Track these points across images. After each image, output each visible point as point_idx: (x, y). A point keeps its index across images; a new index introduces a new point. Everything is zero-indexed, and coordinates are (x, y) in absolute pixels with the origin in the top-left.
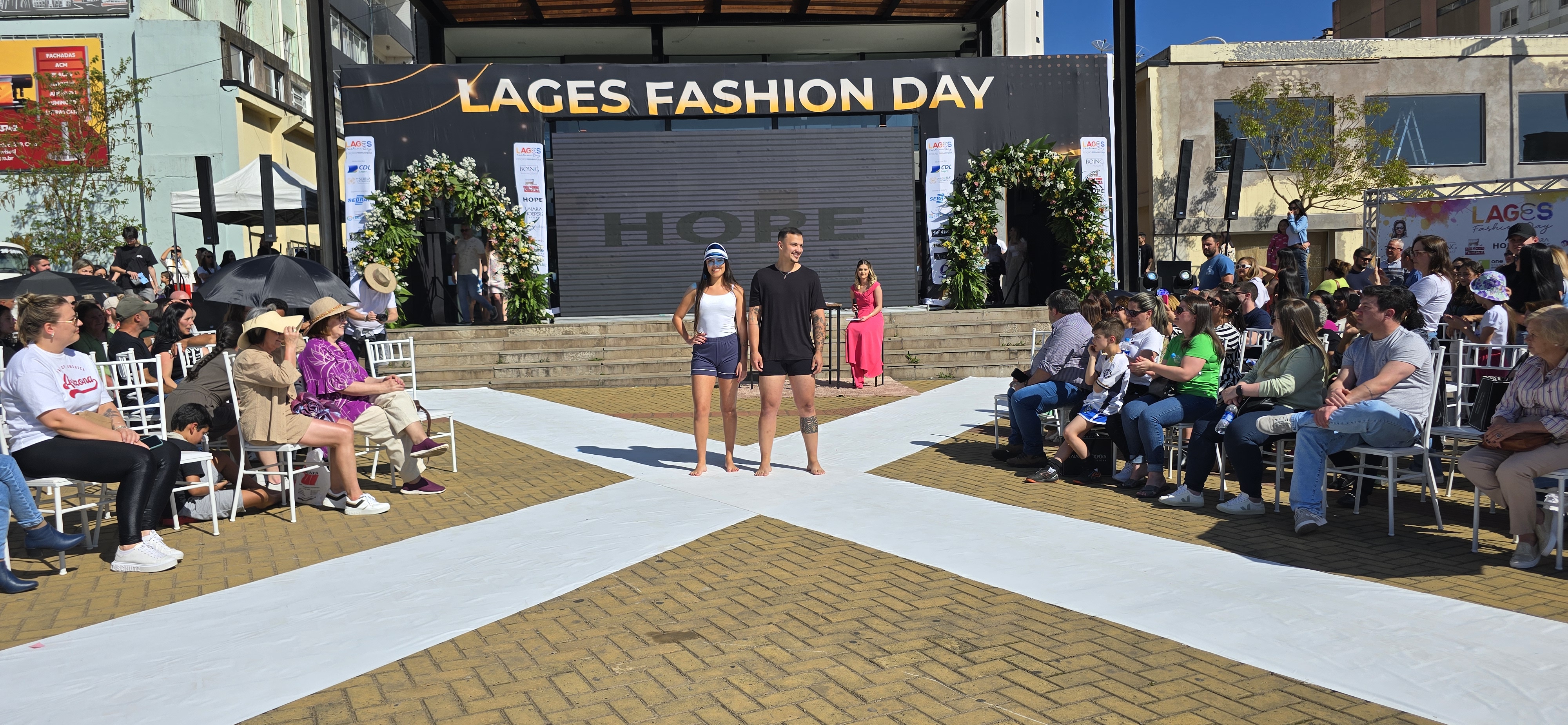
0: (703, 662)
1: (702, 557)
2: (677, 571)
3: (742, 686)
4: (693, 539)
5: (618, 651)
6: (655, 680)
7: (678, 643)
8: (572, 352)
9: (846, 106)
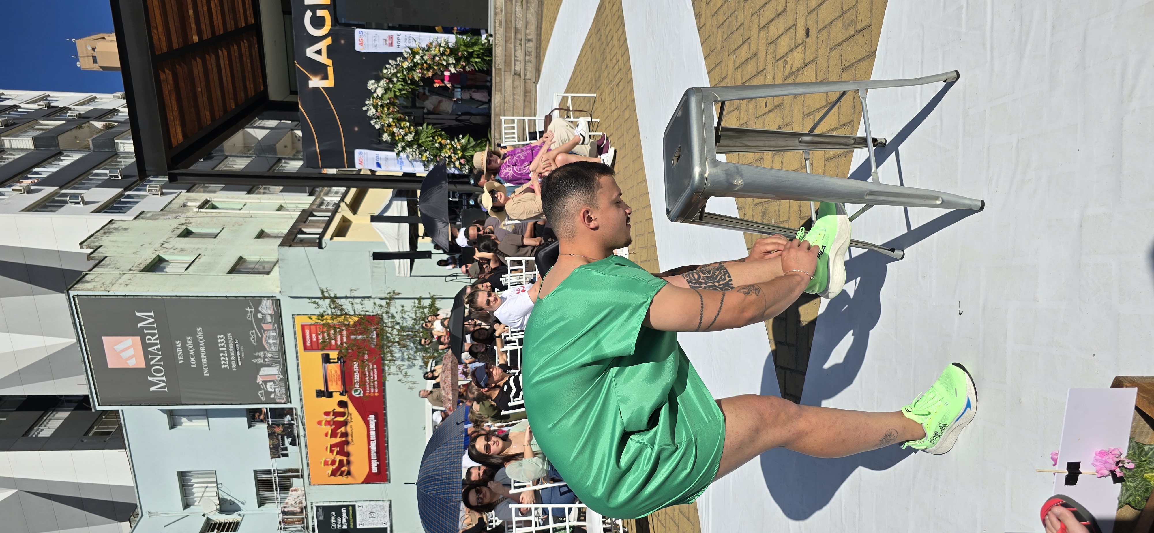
8: (516, 20)
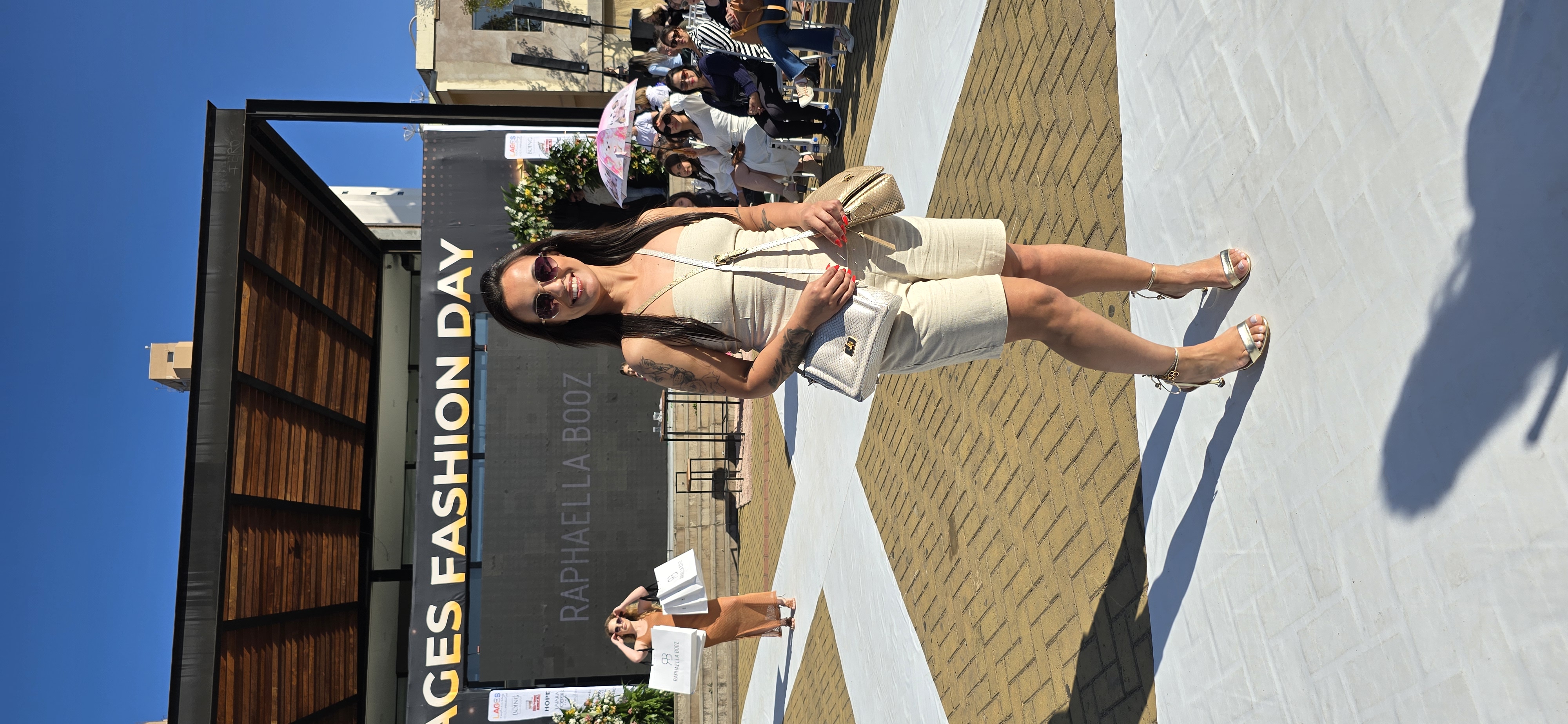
0: (972, 508)
1: (890, 516)
2: (901, 538)
3: (990, 474)
4: (875, 527)
5: (964, 586)
6: (986, 550)
7: (958, 532)
9: (464, 384)
